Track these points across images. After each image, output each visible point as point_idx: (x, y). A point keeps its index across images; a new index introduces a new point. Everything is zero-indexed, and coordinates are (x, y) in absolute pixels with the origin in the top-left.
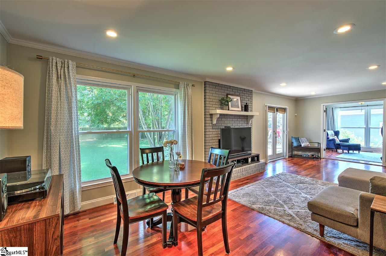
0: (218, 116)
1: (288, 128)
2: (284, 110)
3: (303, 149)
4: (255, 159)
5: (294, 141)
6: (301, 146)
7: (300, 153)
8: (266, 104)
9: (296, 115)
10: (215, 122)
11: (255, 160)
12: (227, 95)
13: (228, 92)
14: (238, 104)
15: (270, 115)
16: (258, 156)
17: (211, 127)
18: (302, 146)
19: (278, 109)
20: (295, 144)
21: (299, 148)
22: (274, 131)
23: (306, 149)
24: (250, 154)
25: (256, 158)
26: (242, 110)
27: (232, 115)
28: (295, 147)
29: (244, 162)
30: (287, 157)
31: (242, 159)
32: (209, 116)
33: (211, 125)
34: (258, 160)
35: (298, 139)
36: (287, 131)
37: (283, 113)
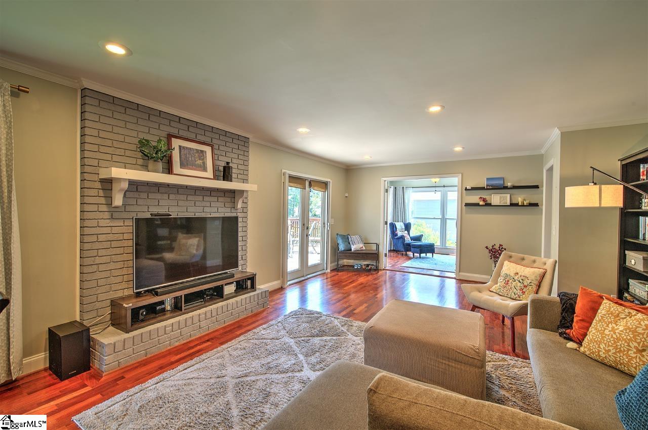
0: (125, 185)
1: (332, 218)
2: (324, 185)
3: (353, 255)
4: (245, 284)
5: (340, 241)
6: (351, 250)
7: (351, 262)
8: (283, 171)
9: (347, 195)
10: (118, 200)
11: (246, 288)
12: (170, 137)
13: (174, 131)
14: (204, 164)
15: (294, 193)
16: (252, 279)
17: (107, 215)
18: (353, 249)
19: (312, 183)
20: (342, 247)
21: (348, 253)
22: (304, 225)
23: (359, 255)
24: (232, 276)
25: (249, 282)
26: (216, 177)
27: (187, 187)
28: (342, 252)
29: (215, 295)
30: (329, 271)
31: (210, 289)
32: (98, 185)
33: (104, 208)
34: (253, 287)
35: (346, 238)
36: (328, 224)
37: (323, 190)
